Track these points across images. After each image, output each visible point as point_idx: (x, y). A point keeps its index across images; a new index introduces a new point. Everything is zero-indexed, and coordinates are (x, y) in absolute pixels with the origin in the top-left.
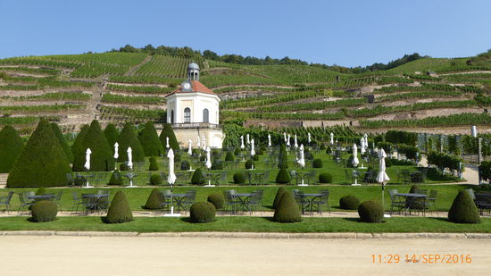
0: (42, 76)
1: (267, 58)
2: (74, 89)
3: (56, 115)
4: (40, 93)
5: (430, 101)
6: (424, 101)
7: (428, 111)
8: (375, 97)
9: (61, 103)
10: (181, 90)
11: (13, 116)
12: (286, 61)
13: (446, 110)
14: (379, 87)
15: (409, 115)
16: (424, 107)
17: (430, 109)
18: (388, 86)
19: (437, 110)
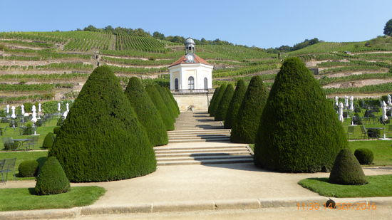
0: (40, 49)
1: (203, 40)
2: (74, 60)
3: (69, 82)
4: (45, 63)
5: (360, 73)
6: (357, 73)
7: (363, 81)
8: (320, 69)
9: (69, 72)
10: (185, 61)
11: (29, 83)
12: (217, 42)
13: (375, 80)
14: (320, 62)
15: (351, 84)
16: (359, 78)
17: (364, 79)
18: (325, 61)
19: (369, 80)
